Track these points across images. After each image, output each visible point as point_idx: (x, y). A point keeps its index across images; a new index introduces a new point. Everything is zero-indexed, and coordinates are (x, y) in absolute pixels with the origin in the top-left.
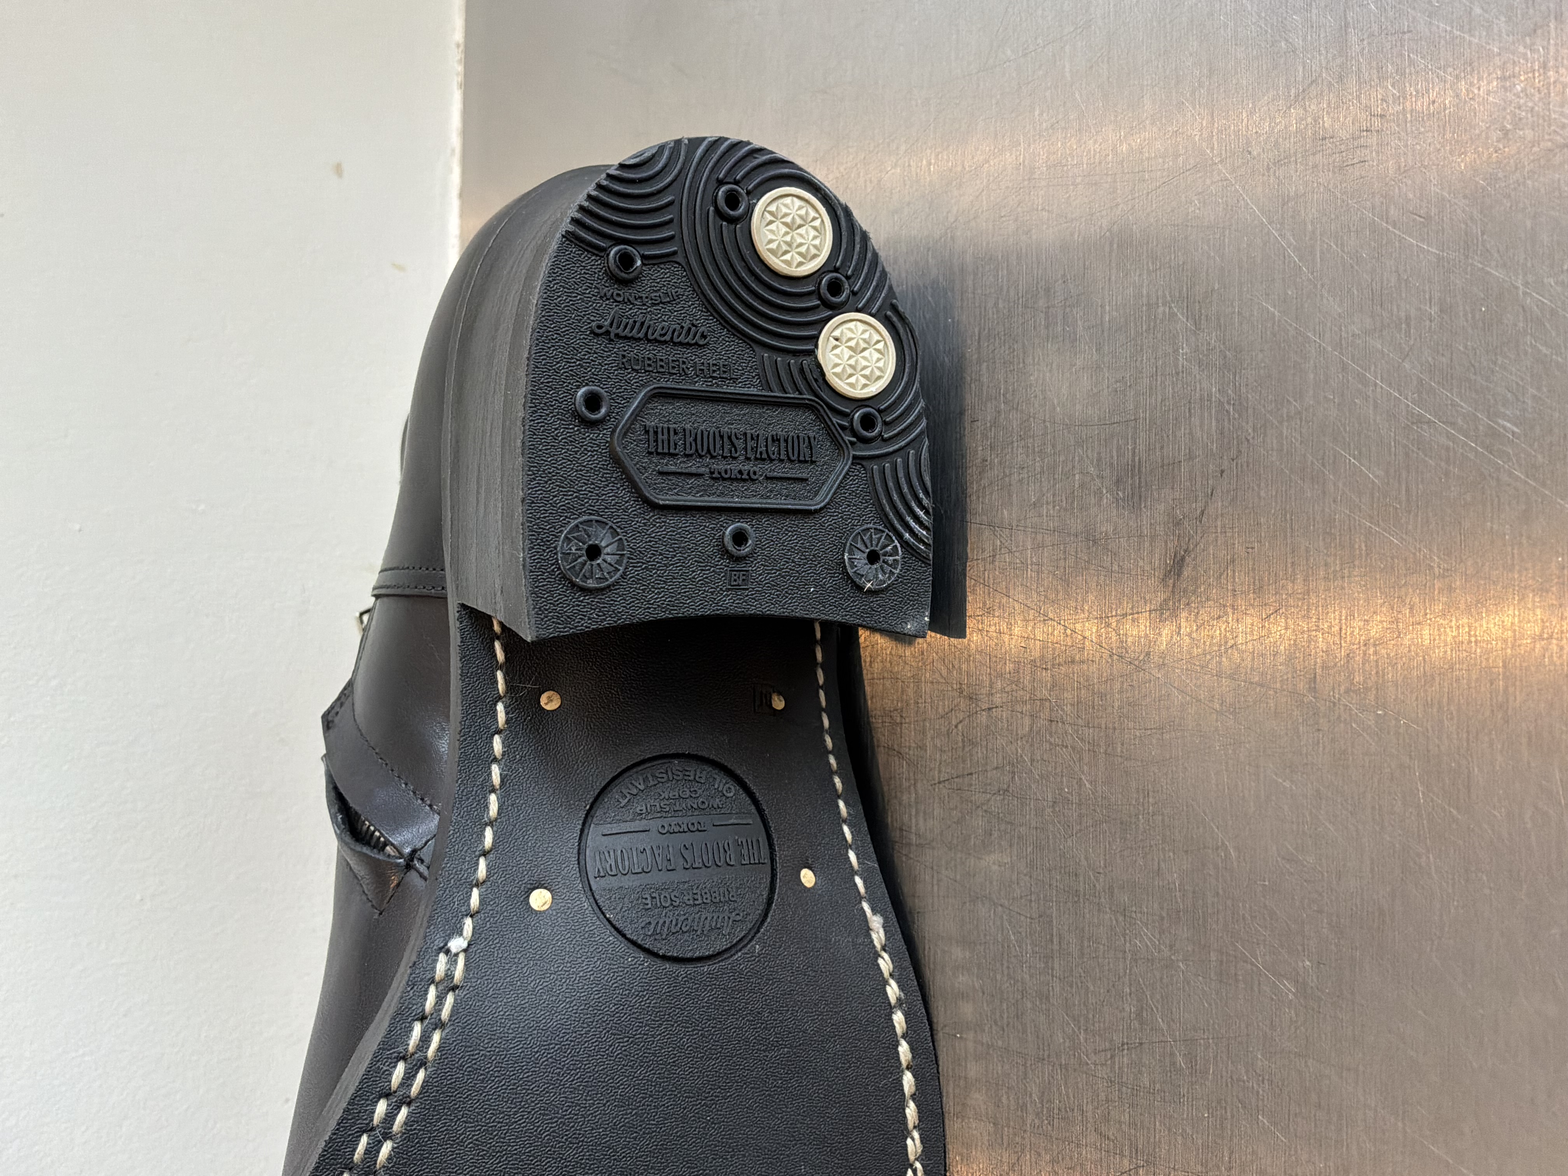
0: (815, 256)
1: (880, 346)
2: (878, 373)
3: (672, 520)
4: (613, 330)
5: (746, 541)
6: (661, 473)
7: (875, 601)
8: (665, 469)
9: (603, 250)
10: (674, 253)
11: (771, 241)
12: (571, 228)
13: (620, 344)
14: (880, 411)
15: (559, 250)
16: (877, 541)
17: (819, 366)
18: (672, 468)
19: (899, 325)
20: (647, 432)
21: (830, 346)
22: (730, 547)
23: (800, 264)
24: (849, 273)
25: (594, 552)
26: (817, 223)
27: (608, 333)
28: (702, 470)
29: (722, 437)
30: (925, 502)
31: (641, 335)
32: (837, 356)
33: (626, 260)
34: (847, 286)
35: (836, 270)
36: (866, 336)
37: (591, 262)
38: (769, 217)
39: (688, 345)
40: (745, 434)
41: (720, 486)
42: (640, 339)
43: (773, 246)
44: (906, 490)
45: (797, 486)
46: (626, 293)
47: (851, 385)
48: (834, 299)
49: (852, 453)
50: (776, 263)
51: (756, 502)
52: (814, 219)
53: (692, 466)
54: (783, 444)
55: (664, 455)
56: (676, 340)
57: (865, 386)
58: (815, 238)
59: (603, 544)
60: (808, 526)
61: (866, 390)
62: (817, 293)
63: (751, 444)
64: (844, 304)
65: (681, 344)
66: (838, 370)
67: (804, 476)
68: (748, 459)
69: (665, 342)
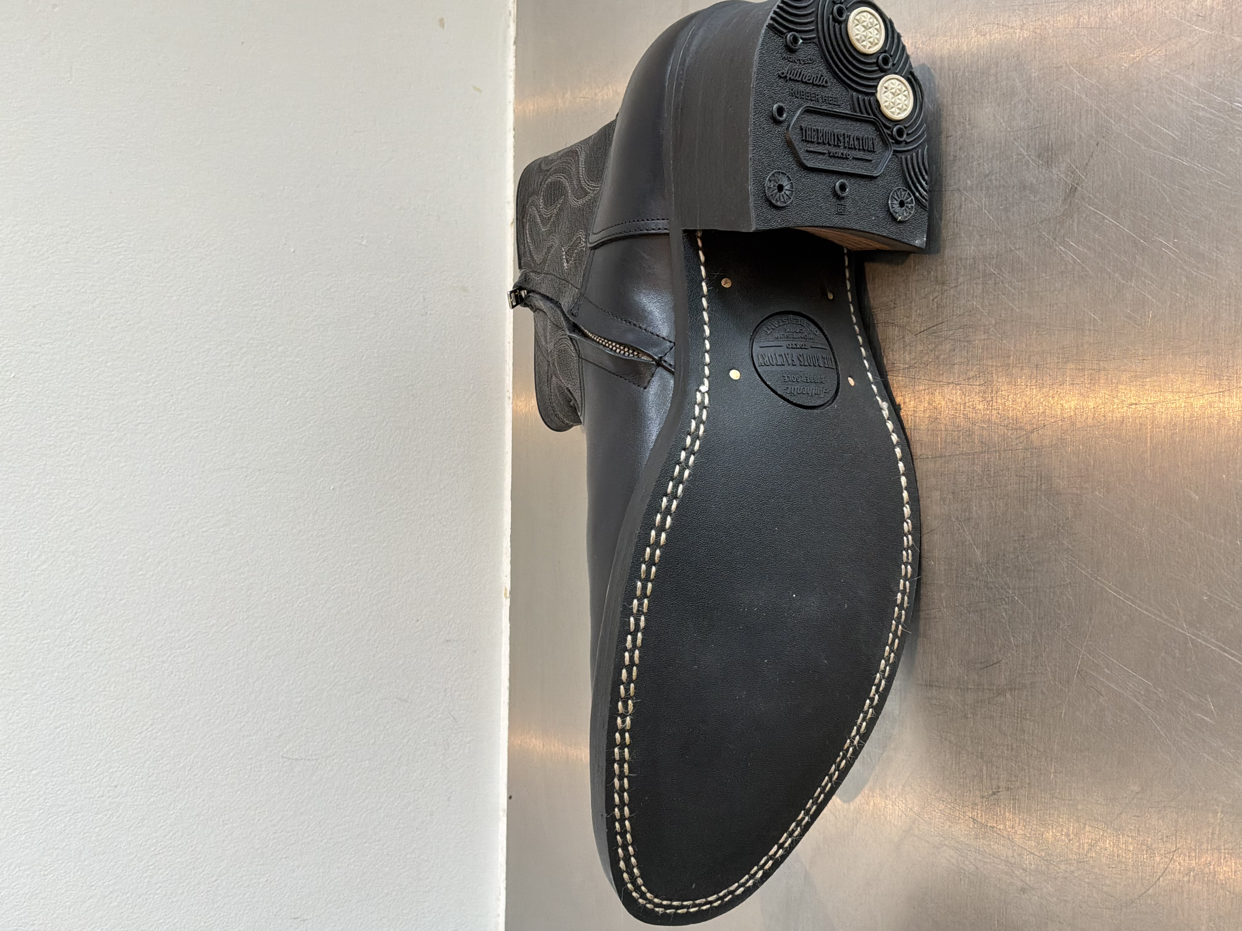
0: (876, 44)
1: (906, 93)
2: (905, 107)
3: (812, 175)
4: (788, 76)
5: (845, 189)
6: (807, 151)
7: (901, 226)
8: (809, 149)
9: (784, 34)
10: (814, 38)
11: (857, 35)
12: (771, 22)
13: (790, 83)
14: (905, 128)
15: (765, 33)
16: (905, 195)
17: (877, 101)
18: (812, 149)
19: (914, 83)
20: (802, 129)
21: (883, 92)
22: (839, 192)
23: (870, 47)
24: (892, 53)
25: (781, 188)
26: (878, 27)
27: (786, 77)
28: (825, 151)
29: (834, 135)
30: (926, 177)
31: (800, 79)
32: (886, 96)
33: (795, 40)
34: (891, 60)
35: (885, 52)
36: (899, 87)
37: (779, 41)
38: (856, 22)
39: (820, 86)
40: (844, 135)
41: (833, 161)
42: (798, 81)
43: (858, 37)
44: (917, 170)
45: (867, 164)
46: (793, 57)
47: (893, 113)
48: (886, 67)
49: (893, 148)
50: (859, 46)
51: (849, 170)
52: (876, 25)
53: (820, 149)
54: (861, 142)
55: (809, 142)
56: (815, 83)
57: (899, 113)
58: (877, 34)
59: (784, 184)
60: (871, 185)
61: (899, 116)
62: (877, 63)
63: (847, 139)
64: (889, 69)
65: (816, 85)
66: (887, 104)
67: (870, 158)
68: (845, 147)
69: (810, 83)
